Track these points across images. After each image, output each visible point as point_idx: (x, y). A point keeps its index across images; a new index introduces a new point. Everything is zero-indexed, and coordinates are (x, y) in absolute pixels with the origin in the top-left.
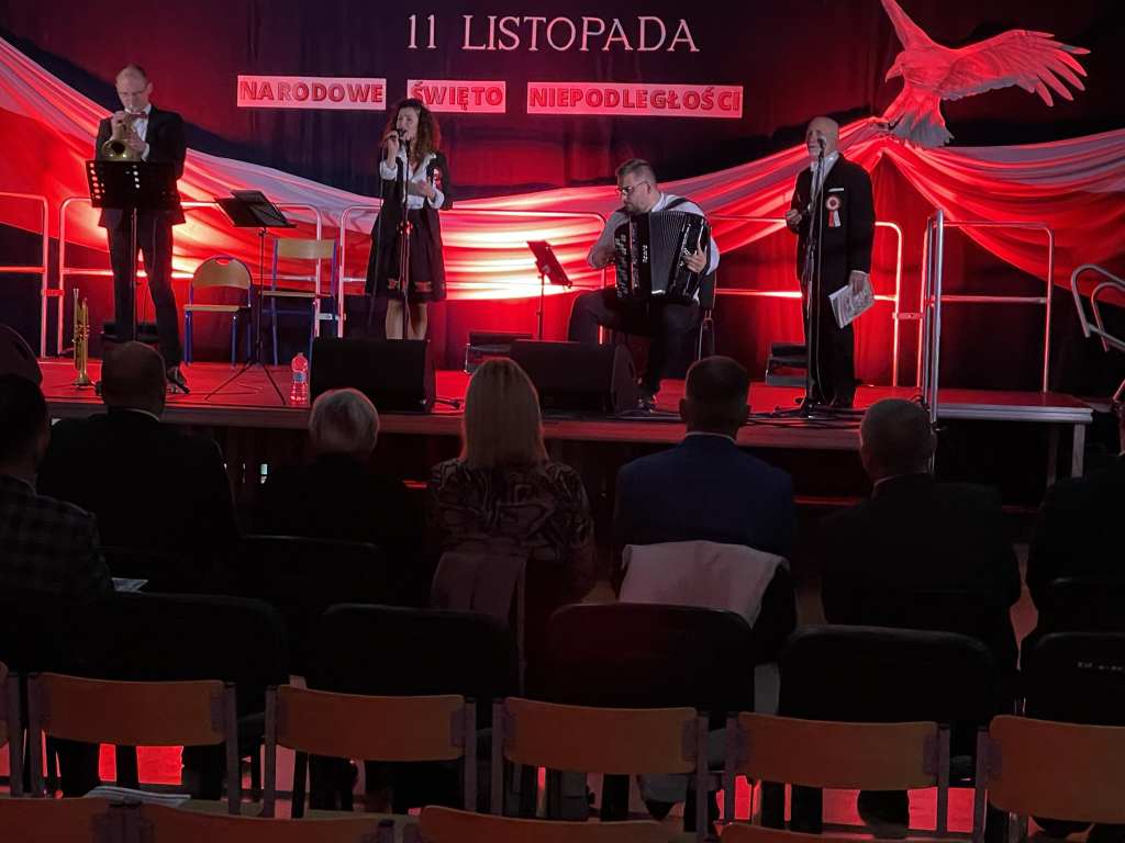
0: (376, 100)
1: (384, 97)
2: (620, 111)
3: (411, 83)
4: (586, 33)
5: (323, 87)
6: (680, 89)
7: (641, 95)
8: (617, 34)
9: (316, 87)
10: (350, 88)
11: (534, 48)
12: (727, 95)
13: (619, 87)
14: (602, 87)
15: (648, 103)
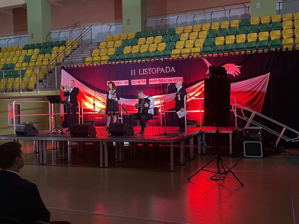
0: (127, 84)
1: (128, 83)
2: (163, 82)
3: (132, 80)
4: (158, 70)
5: (119, 82)
7: (167, 80)
8: (162, 70)
9: (118, 82)
10: (123, 82)
11: (150, 73)
12: (180, 79)
13: (163, 79)
14: (161, 79)
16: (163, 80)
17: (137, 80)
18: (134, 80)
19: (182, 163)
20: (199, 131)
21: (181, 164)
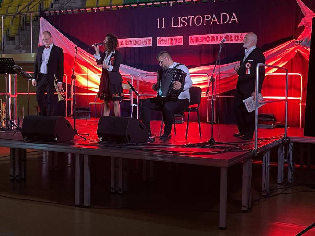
1: (151, 43)
2: (215, 42)
3: (158, 38)
4: (205, 20)
5: (136, 41)
6: (233, 35)
7: (222, 37)
8: (214, 19)
10: (142, 40)
11: (191, 25)
13: (215, 35)
14: (210, 36)
16: (214, 37)
17: (168, 38)
18: (162, 38)
19: (244, 207)
20: (281, 139)
21: (243, 209)
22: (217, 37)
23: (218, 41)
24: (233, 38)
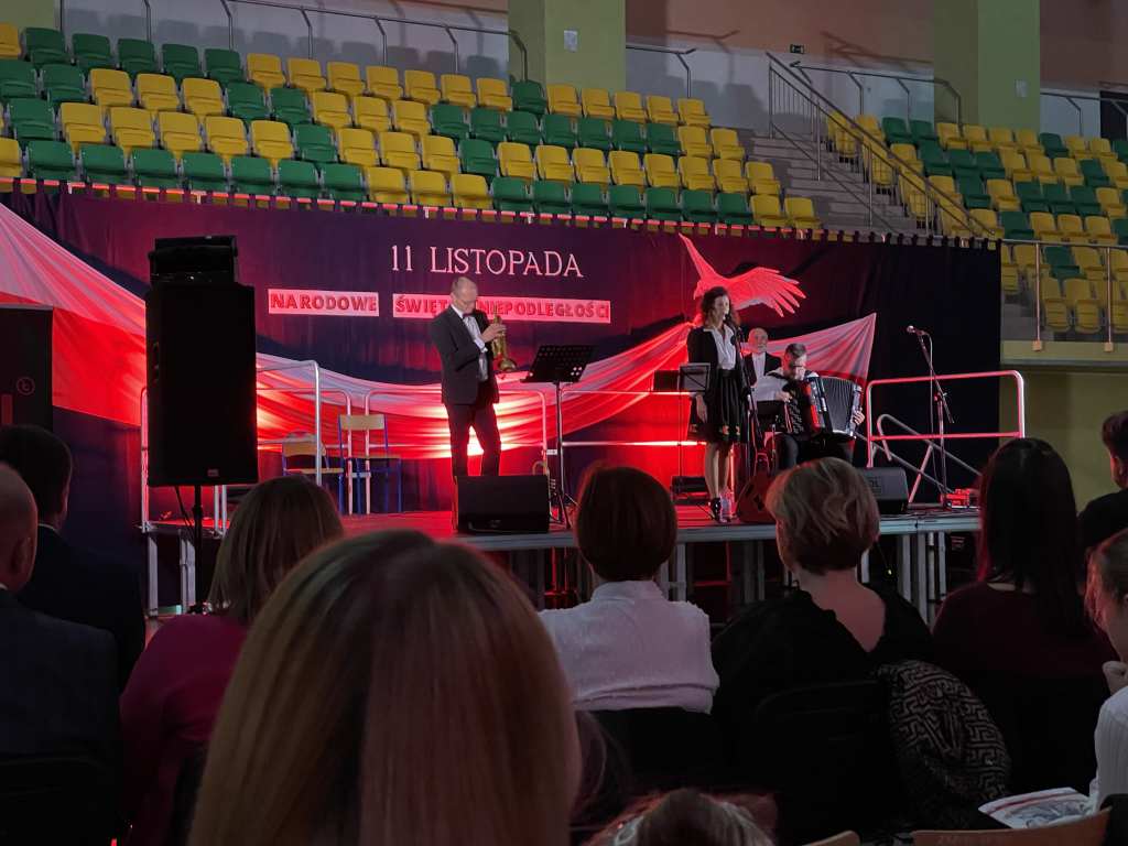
2: (536, 318)
3: (395, 296)
4: (512, 262)
6: (573, 303)
7: (549, 307)
8: (532, 263)
10: (353, 299)
11: (478, 272)
13: (535, 301)
14: (524, 300)
15: (554, 312)
16: (533, 305)
17: (422, 297)
18: (407, 296)
22: (540, 305)
23: (540, 314)
24: (572, 311)
